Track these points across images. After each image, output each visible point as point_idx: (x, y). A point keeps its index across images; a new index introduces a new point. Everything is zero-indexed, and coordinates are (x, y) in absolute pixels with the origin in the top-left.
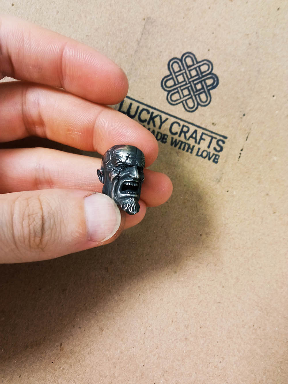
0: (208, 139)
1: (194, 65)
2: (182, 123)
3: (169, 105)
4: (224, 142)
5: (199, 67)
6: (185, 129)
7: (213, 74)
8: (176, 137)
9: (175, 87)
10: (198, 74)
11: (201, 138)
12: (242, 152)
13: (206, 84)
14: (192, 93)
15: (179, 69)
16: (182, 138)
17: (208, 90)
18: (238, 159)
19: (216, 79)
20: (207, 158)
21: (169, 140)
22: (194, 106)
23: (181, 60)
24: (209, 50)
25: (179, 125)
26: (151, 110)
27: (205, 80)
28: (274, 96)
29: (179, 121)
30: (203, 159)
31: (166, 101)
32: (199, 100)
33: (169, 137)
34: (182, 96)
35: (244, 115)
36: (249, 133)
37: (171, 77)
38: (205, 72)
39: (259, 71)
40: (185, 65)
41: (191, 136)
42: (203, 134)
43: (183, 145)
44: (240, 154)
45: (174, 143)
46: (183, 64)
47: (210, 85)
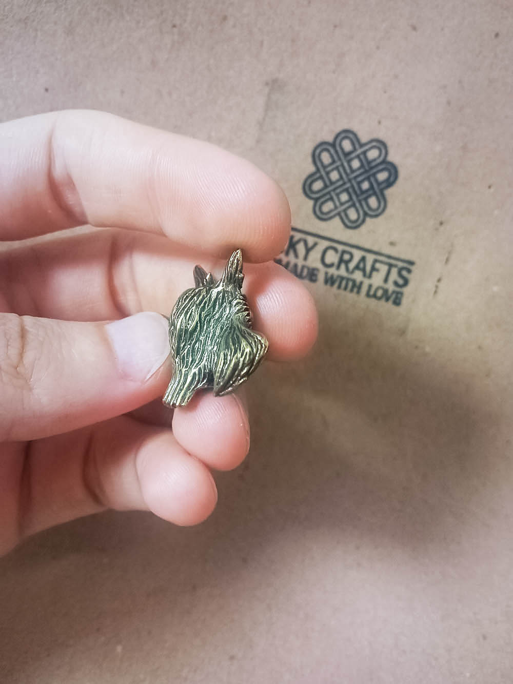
0: (384, 269)
1: (355, 149)
2: (340, 248)
3: (317, 221)
4: (409, 271)
5: (365, 153)
6: (346, 257)
7: (389, 163)
8: (332, 271)
9: (325, 191)
11: (373, 269)
12: (438, 284)
13: (376, 180)
14: (354, 198)
15: (330, 161)
16: (342, 272)
17: (379, 190)
18: (433, 296)
19: (393, 171)
20: (384, 299)
21: (321, 277)
22: (359, 218)
24: (379, 123)
27: (374, 175)
28: (490, 187)
29: (335, 245)
30: (376, 301)
31: (313, 216)
32: (366, 208)
33: (320, 271)
34: (338, 204)
35: (441, 223)
36: (450, 253)
37: (318, 175)
38: (375, 160)
39: (464, 148)
40: (340, 152)
41: (357, 267)
42: (376, 261)
43: (344, 283)
44: (437, 287)
45: (330, 281)
46: (336, 152)
47: (383, 182)
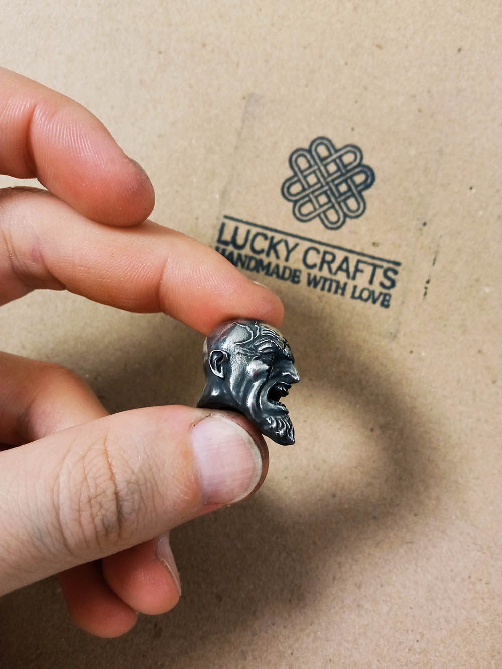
0: (368, 270)
1: (331, 155)
2: (322, 249)
3: (297, 222)
4: (395, 272)
5: (340, 157)
6: (329, 258)
7: (365, 166)
8: (315, 272)
9: (304, 194)
10: (339, 169)
11: (357, 270)
12: (428, 285)
13: (354, 182)
14: (333, 199)
15: (307, 165)
16: (325, 272)
17: (358, 192)
18: (423, 297)
19: (369, 173)
20: (370, 301)
21: (304, 278)
22: (339, 219)
23: (309, 151)
24: (353, 129)
25: (318, 251)
26: (270, 234)
27: (351, 177)
28: (471, 188)
29: (317, 246)
30: (363, 303)
31: (292, 217)
32: (345, 209)
33: (303, 272)
34: (317, 206)
35: (425, 224)
36: (437, 253)
37: (296, 179)
38: (350, 163)
39: (440, 151)
40: (316, 158)
41: (340, 268)
42: (359, 262)
43: (328, 283)
44: (426, 288)
45: (313, 282)
46: (312, 157)
47: (361, 184)
